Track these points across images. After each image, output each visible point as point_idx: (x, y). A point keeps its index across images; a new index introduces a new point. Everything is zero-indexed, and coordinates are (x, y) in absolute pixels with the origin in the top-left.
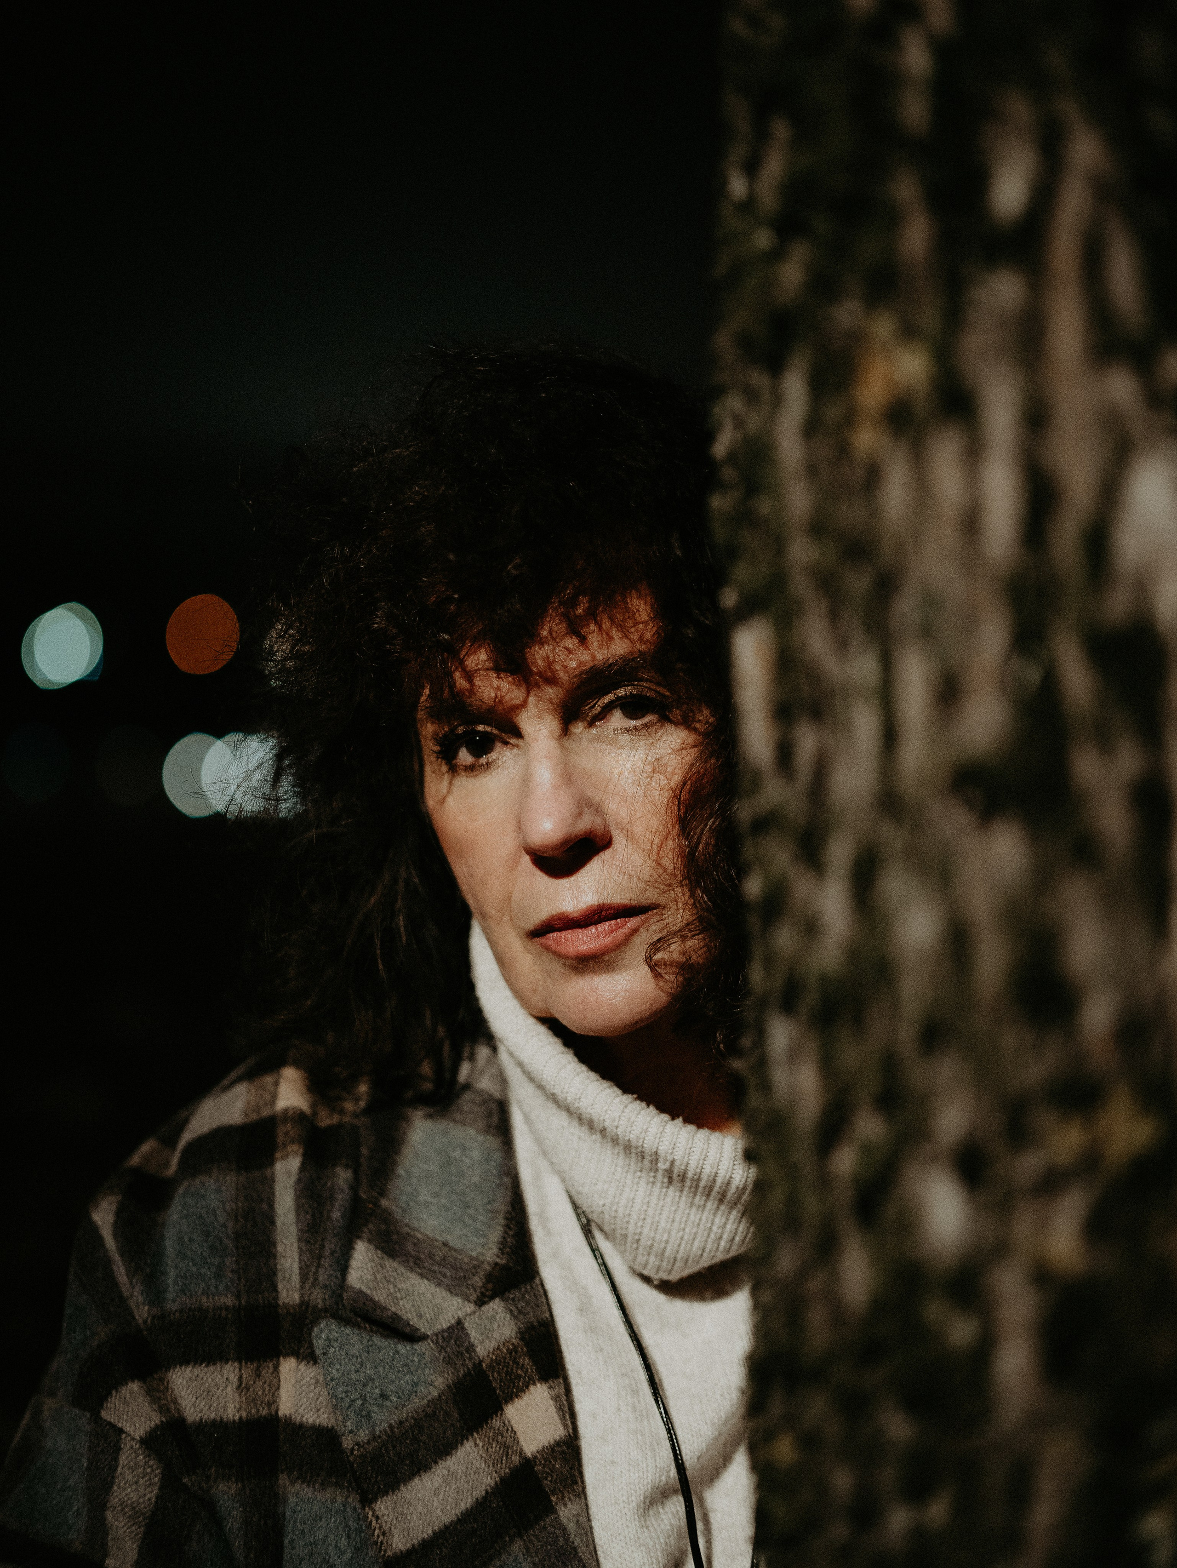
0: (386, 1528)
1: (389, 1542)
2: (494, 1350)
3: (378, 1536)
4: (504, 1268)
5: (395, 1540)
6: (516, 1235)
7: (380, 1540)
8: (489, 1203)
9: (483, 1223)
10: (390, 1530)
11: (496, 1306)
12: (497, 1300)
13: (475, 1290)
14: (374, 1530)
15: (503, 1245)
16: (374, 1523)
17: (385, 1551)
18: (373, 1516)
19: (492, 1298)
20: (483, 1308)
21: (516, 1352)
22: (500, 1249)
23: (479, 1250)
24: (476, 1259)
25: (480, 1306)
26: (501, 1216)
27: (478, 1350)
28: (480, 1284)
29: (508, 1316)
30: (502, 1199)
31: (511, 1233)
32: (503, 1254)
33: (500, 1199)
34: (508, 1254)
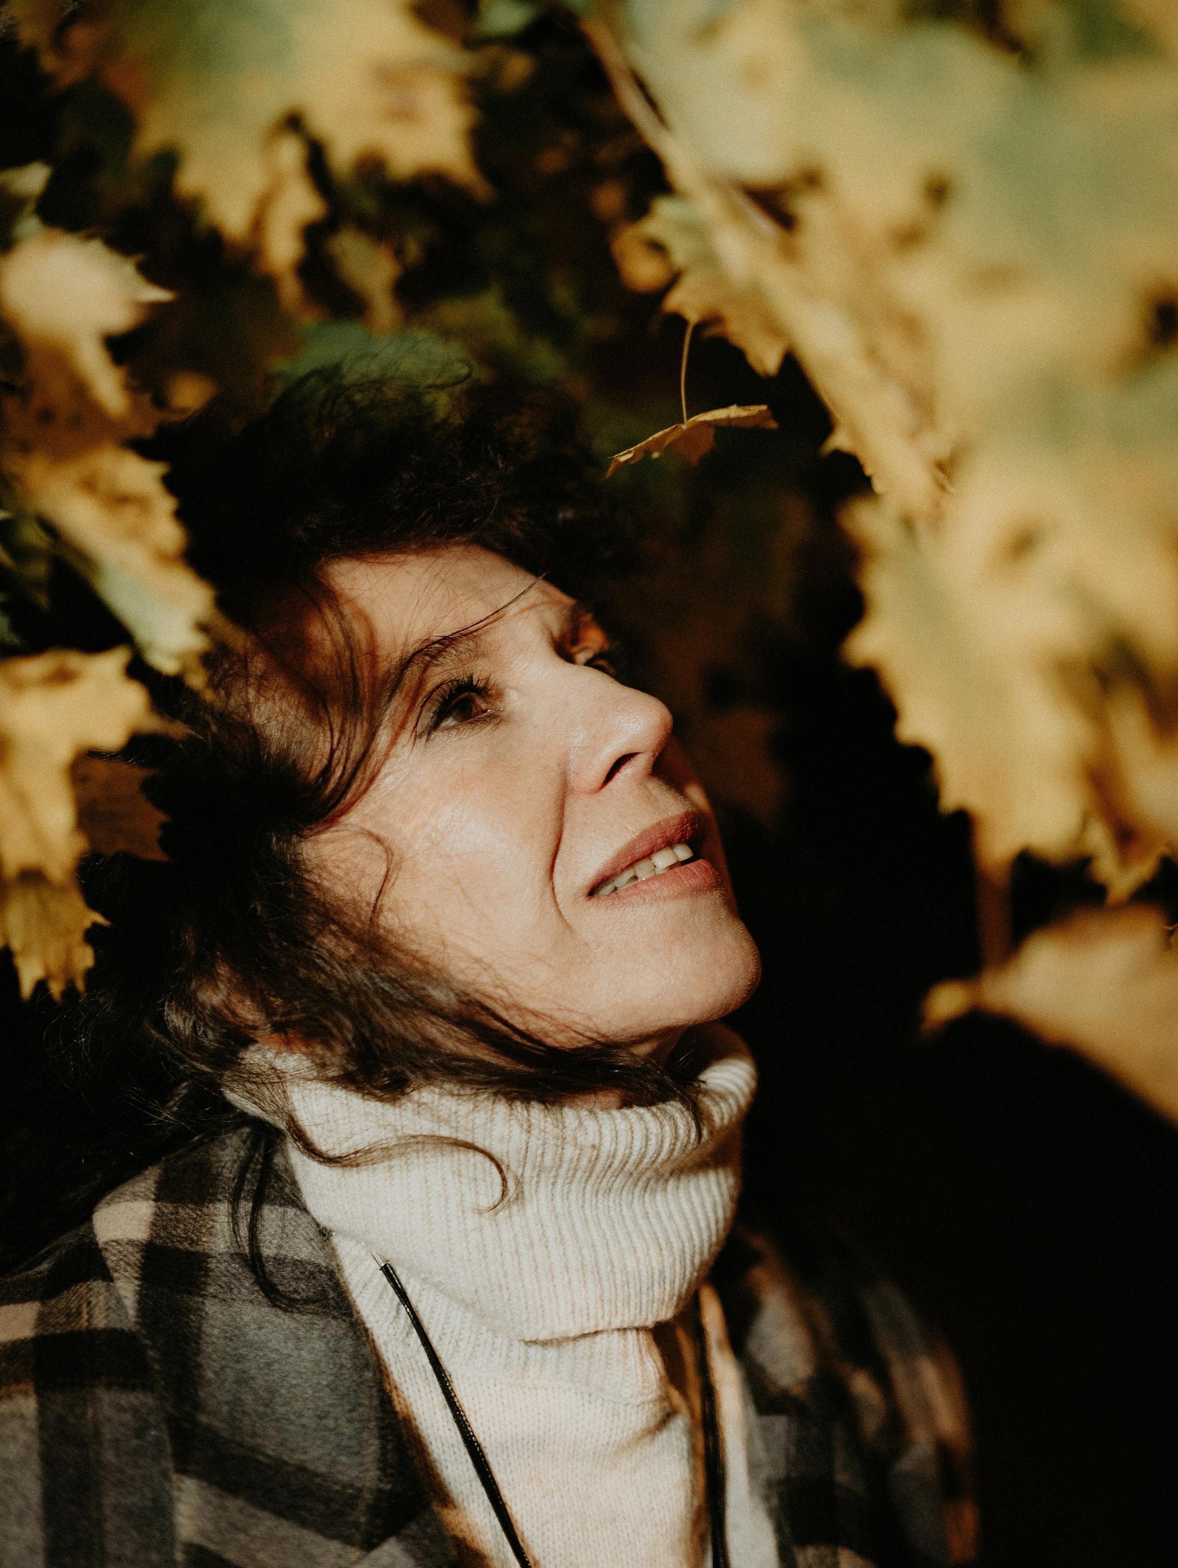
4: (390, 1495)
6: (396, 1449)
8: (353, 1409)
9: (350, 1436)
11: (391, 1549)
12: (391, 1541)
13: (357, 1529)
15: (383, 1465)
19: (383, 1538)
20: (374, 1553)
22: (381, 1470)
23: (353, 1473)
24: (351, 1486)
25: (368, 1551)
26: (373, 1425)
28: (364, 1519)
29: (410, 1560)
30: (368, 1401)
31: (389, 1447)
32: (386, 1476)
33: (366, 1402)
34: (392, 1475)
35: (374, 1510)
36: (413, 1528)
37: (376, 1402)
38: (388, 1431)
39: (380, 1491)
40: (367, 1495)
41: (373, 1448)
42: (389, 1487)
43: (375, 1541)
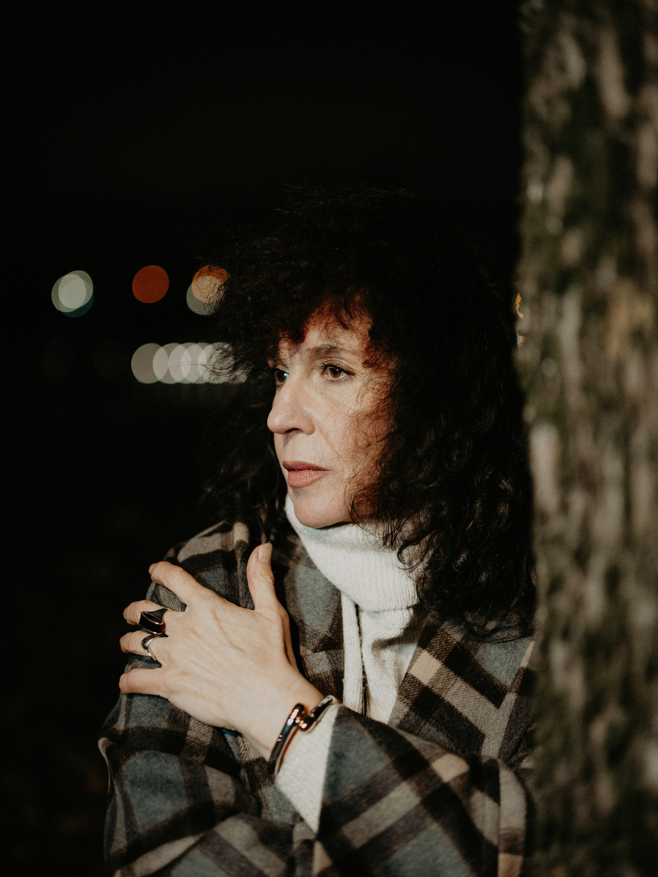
0: (247, 747)
1: (248, 754)
2: (317, 674)
3: (243, 751)
4: (330, 638)
5: (251, 753)
6: (337, 625)
7: (243, 752)
8: (327, 607)
9: (322, 616)
10: (249, 748)
11: (322, 655)
12: (324, 652)
13: (313, 645)
14: (242, 747)
15: (331, 628)
16: (241, 744)
17: (245, 758)
18: (241, 740)
19: (321, 650)
20: (315, 654)
21: (329, 679)
22: (329, 629)
23: (319, 627)
24: (316, 631)
25: (314, 653)
26: (332, 614)
27: (309, 672)
28: (316, 643)
29: (328, 661)
30: (333, 606)
31: (335, 623)
32: (330, 632)
33: (332, 606)
34: (333, 632)
35: (322, 641)
36: (332, 652)
37: (336, 607)
38: (337, 618)
39: (326, 636)
40: (321, 635)
41: (329, 621)
42: (330, 635)
43: (318, 650)
